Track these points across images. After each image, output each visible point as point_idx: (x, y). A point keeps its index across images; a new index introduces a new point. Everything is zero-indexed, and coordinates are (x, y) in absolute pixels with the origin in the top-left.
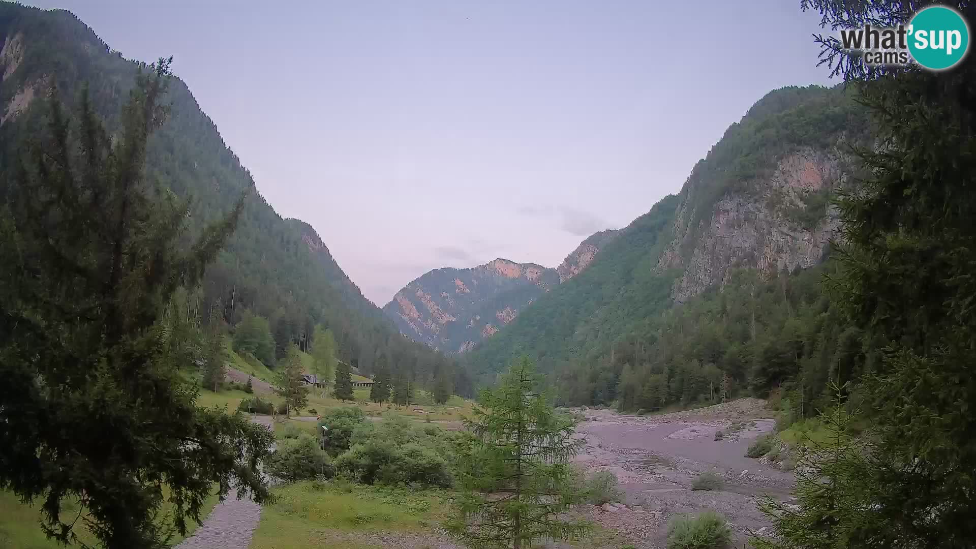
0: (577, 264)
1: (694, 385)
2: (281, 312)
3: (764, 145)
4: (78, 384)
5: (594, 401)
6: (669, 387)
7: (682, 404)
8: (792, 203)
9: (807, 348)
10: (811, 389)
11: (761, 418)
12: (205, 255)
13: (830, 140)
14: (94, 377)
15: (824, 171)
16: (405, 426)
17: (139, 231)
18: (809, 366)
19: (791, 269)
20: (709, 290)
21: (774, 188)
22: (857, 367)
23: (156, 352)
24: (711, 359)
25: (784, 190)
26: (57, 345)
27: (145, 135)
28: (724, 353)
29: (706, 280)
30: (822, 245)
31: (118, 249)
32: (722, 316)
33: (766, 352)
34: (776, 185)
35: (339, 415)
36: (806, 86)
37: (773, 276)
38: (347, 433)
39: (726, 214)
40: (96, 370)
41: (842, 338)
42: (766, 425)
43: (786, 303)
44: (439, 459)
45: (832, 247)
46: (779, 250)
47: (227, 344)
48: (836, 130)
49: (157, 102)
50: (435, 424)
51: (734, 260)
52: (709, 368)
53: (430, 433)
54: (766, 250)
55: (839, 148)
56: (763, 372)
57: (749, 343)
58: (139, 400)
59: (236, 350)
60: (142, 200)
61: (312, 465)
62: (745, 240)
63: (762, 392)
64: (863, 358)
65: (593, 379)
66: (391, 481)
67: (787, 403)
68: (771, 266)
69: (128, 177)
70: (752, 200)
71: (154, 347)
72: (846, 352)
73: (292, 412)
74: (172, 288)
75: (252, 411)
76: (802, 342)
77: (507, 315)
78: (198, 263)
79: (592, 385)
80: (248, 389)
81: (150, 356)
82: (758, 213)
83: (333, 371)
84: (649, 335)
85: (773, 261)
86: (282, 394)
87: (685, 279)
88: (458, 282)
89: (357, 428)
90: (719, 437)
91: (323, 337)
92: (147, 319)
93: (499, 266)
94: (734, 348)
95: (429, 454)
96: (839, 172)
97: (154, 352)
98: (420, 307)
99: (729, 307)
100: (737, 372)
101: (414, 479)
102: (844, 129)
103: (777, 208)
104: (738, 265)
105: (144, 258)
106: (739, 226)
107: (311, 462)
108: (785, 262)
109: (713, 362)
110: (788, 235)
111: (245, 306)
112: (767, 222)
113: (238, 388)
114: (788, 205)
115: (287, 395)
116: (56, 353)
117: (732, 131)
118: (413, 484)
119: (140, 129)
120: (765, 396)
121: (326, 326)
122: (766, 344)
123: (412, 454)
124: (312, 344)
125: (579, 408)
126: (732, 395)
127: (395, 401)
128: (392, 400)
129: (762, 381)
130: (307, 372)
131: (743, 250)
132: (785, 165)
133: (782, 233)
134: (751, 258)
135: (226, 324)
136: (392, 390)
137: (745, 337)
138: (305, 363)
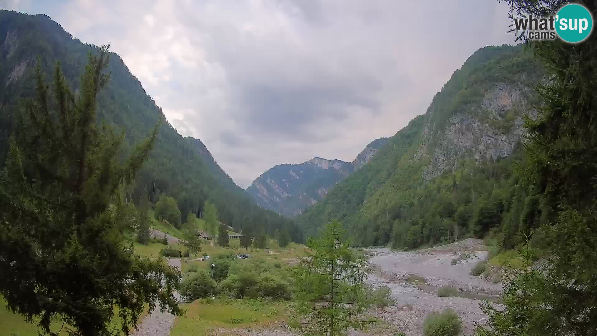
0: (364, 159)
1: (438, 232)
2: (184, 194)
3: (476, 83)
4: (60, 247)
5: (376, 243)
6: (422, 233)
7: (431, 243)
8: (494, 118)
9: (506, 207)
10: (509, 232)
11: (479, 251)
12: (135, 165)
13: (516, 78)
14: (69, 244)
15: (513, 97)
16: (262, 262)
17: (93, 153)
18: (507, 218)
19: (495, 158)
20: (445, 173)
21: (483, 109)
22: (536, 218)
23: (108, 227)
24: (448, 215)
25: (489, 110)
26: (46, 225)
27: (95, 94)
28: (456, 211)
29: (443, 167)
30: (513, 143)
31: (81, 164)
32: (454, 189)
33: (481, 210)
34: (484, 107)
35: (221, 257)
36: (500, 45)
37: (484, 163)
38: (226, 267)
39: (454, 125)
40: (70, 239)
41: (528, 199)
42: (482, 255)
43: (492, 180)
44: (284, 282)
45: (519, 145)
46: (487, 147)
47: (151, 215)
48: (519, 72)
49: (102, 72)
50: (280, 260)
51: (460, 154)
52: (446, 221)
53: (277, 266)
54: (479, 147)
55: (521, 83)
56: (479, 222)
57: (470, 204)
58: (97, 256)
59: (157, 218)
60: (95, 133)
61: (205, 288)
62: (466, 141)
63: (480, 235)
64: (540, 212)
65: (377, 230)
66: (253, 296)
67: (495, 241)
68: (483, 157)
69: (86, 120)
70: (470, 116)
71: (107, 224)
72: (530, 208)
73: (193, 255)
74: (115, 187)
75: (168, 255)
76: (503, 203)
77: (323, 192)
78: (131, 170)
79: (375, 234)
80: (165, 242)
81: (104, 229)
82: (473, 124)
83: (217, 229)
84: (409, 202)
85: (484, 153)
86: (186, 245)
87: (430, 166)
88: (292, 173)
89: (232, 264)
90: (454, 263)
91: (210, 209)
92: (101, 207)
93: (316, 162)
94: (461, 209)
95: (277, 279)
96: (522, 98)
97: (106, 227)
98: (269, 188)
99: (458, 183)
100: (464, 223)
101: (268, 295)
102: (524, 71)
103: (485, 121)
104: (463, 157)
105: (98, 169)
106: (462, 133)
107: (205, 286)
108: (491, 153)
109: (449, 217)
110: (492, 137)
111: (161, 192)
112: (480, 130)
113: (158, 242)
114: (492, 119)
115: (189, 245)
116: (45, 230)
117: (456, 74)
118: (267, 298)
119: (92, 90)
120: (481, 237)
121: (212, 202)
122: (481, 205)
123: (267, 279)
124: (204, 213)
125: (368, 248)
126: (462, 236)
127: (255, 247)
128: (253, 246)
129: (478, 228)
130: (201, 230)
131: (465, 147)
132: (489, 95)
133: (489, 136)
134: (470, 152)
135: (150, 203)
136: (253, 240)
137: (468, 202)
138: (199, 225)
